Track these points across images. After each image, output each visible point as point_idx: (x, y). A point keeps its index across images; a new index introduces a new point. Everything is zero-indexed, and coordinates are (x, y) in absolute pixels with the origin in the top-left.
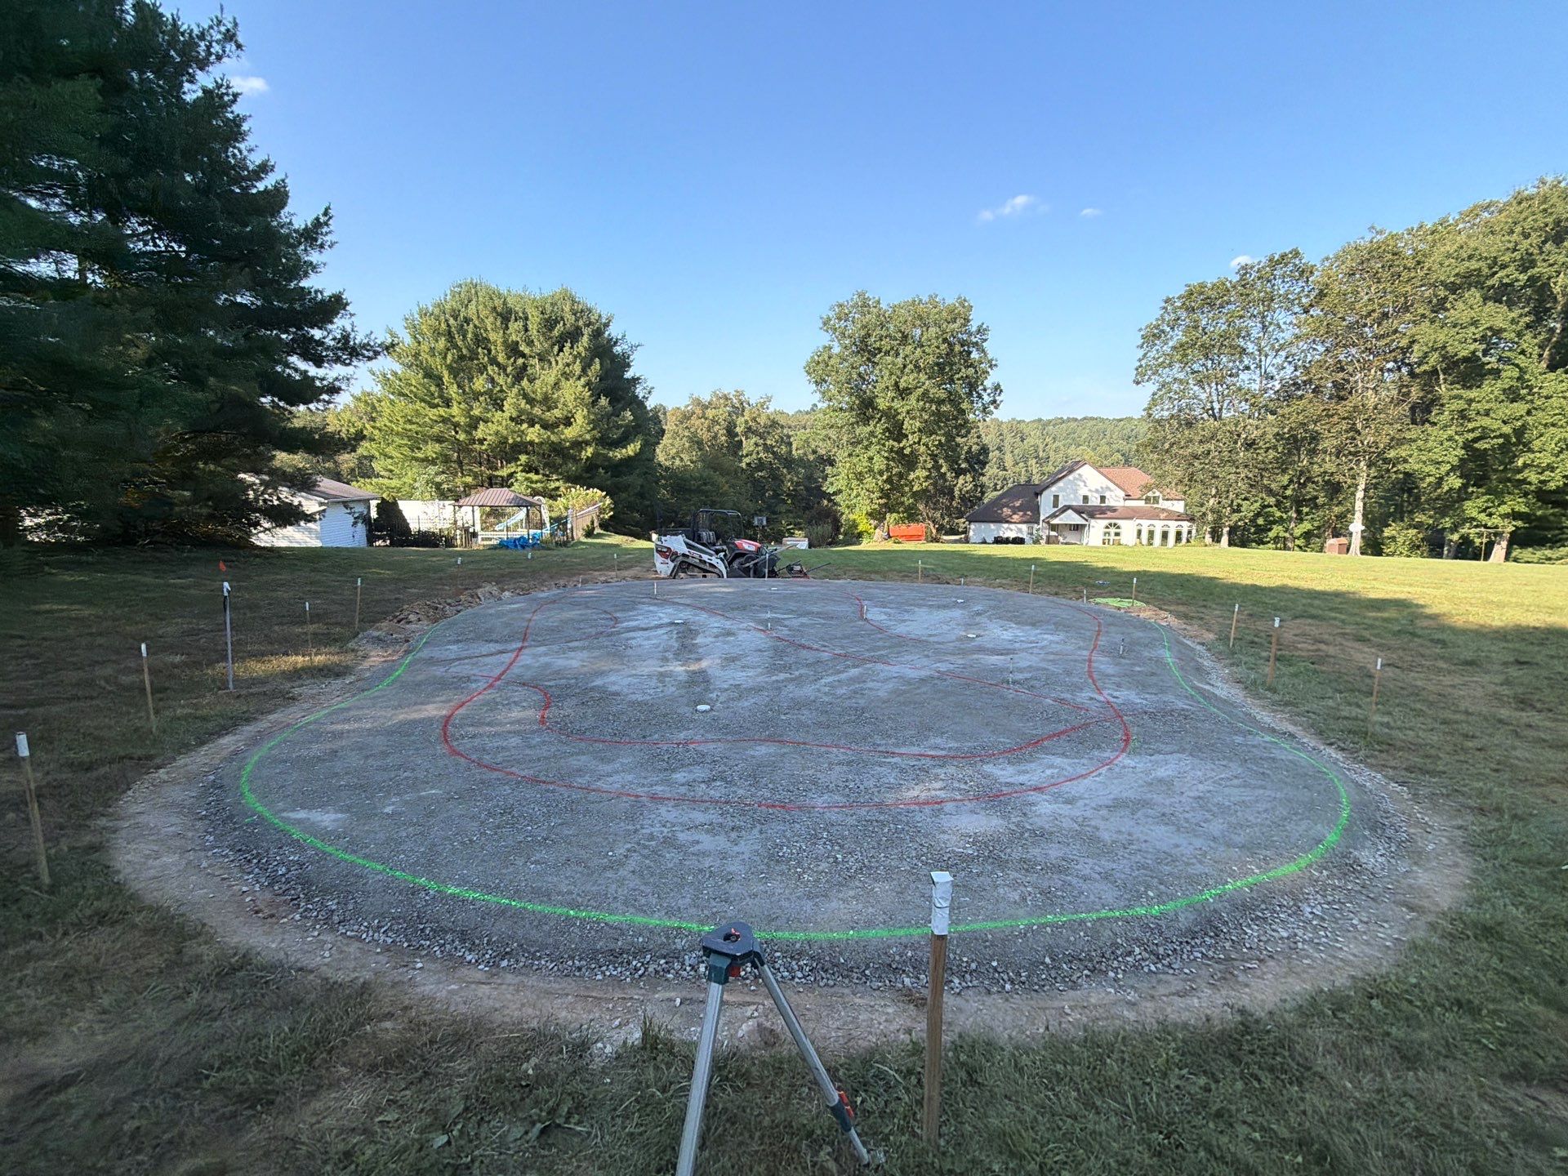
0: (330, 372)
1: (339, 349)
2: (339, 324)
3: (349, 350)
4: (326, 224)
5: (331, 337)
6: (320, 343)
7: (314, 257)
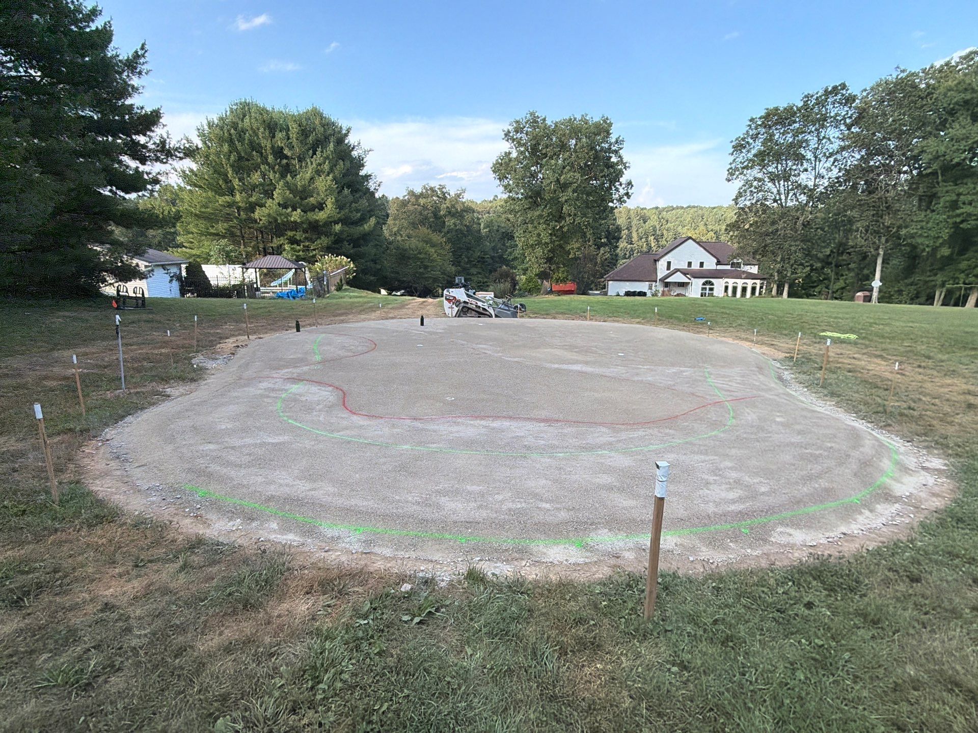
0: (152, 168)
1: (158, 151)
3: (165, 152)
4: (143, 56)
5: (152, 142)
7: (135, 81)
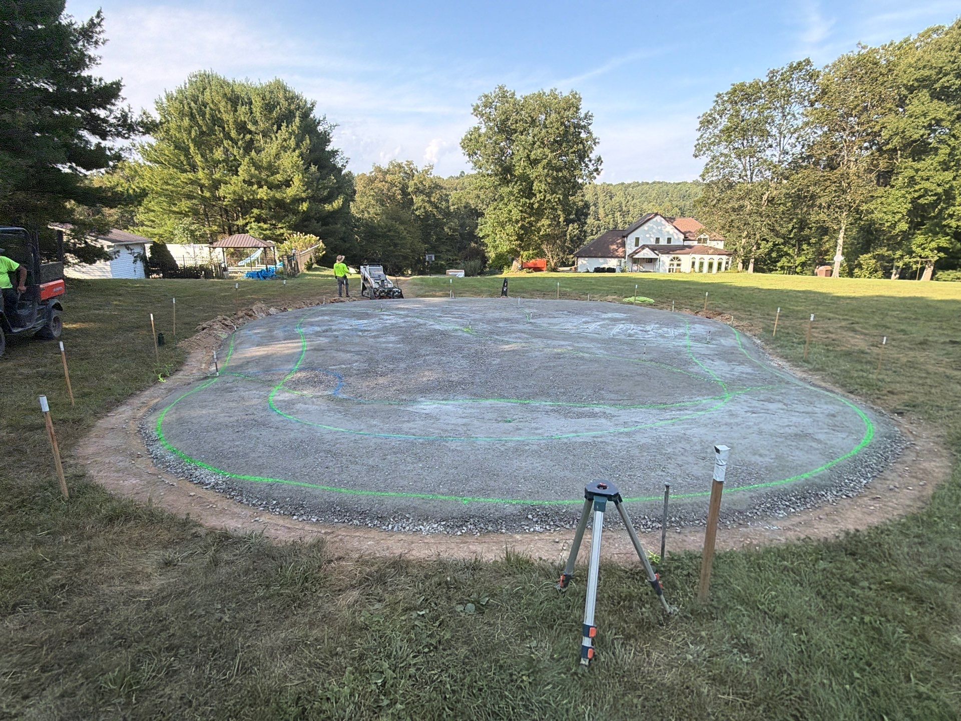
0: (114, 144)
1: (119, 125)
2: (119, 106)
3: (126, 126)
4: (99, 24)
5: (112, 116)
6: (105, 121)
7: (91, 51)
